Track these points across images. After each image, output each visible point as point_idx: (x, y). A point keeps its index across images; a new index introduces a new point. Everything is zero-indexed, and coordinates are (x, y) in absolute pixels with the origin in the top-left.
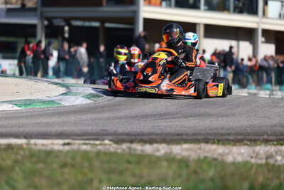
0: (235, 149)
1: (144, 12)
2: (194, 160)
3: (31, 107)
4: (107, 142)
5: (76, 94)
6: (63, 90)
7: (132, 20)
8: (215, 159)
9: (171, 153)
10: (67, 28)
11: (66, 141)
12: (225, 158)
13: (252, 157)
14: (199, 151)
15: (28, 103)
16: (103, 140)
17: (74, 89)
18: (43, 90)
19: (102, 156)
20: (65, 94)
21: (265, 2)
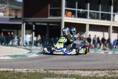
0: (86, 72)
1: (65, 19)
3: (16, 58)
4: (42, 70)
5: (33, 53)
6: (29, 51)
7: (60, 23)
8: (78, 75)
9: (63, 73)
10: (34, 26)
11: (28, 69)
12: (81, 75)
13: (90, 75)
14: (73, 73)
15: (15, 56)
16: (40, 69)
17: (33, 51)
18: (21, 51)
19: (38, 74)
20: (29, 53)
21: (114, 15)
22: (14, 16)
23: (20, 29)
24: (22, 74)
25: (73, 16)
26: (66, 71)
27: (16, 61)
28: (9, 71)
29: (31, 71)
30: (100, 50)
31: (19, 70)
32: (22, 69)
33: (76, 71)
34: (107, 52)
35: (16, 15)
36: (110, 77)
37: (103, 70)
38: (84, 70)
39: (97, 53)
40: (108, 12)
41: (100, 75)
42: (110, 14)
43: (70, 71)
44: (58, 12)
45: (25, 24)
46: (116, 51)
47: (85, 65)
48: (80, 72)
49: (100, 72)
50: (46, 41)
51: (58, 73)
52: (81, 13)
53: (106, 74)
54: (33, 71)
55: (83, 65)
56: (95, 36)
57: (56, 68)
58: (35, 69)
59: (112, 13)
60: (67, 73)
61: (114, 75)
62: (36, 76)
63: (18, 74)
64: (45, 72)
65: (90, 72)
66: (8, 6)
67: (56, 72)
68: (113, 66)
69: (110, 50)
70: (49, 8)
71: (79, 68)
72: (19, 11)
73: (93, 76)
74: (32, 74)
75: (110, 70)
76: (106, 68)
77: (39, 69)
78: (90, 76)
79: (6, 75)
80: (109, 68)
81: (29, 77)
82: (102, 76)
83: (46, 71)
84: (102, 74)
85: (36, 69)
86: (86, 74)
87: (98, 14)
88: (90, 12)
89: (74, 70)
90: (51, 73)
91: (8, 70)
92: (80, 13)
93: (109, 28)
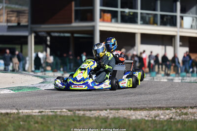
0: (138, 112)
1: (100, 26)
2: (111, 119)
3: (22, 91)
4: (64, 110)
5: (49, 82)
6: (42, 80)
7: (91, 32)
8: (125, 118)
9: (100, 115)
10: (48, 38)
11: (41, 110)
12: (130, 117)
13: (146, 117)
14: (116, 114)
15: (19, 88)
16: (62, 109)
17: (48, 80)
18: (29, 80)
19: (59, 117)
20: (43, 83)
21: (182, 18)
22: (14, 23)
23: (26, 43)
24: (33, 118)
25: (113, 20)
26: (104, 111)
27: (21, 97)
28: (11, 114)
29: (46, 113)
30: (159, 75)
31: (27, 111)
32: (32, 110)
33: (121, 111)
34: (172, 80)
35: (19, 20)
36: (179, 120)
37: (167, 109)
38: (135, 109)
39: (156, 80)
40: (172, 12)
41: (162, 117)
42: (176, 16)
43: (112, 111)
44: (89, 15)
45: (33, 35)
46: (187, 76)
47: (136, 101)
48: (129, 113)
49: (162, 112)
50: (70, 63)
51: (92, 115)
52: (127, 14)
53: (173, 116)
54: (51, 113)
55: (132, 102)
56: (151, 52)
57: (88, 107)
58: (53, 109)
59: (178, 14)
60: (107, 116)
61: (185, 116)
62: (55, 121)
63: (25, 117)
64: (69, 113)
65: (145, 112)
66: (5, 5)
67: (88, 114)
68: (183, 101)
69: (177, 75)
70: (73, 8)
71: (127, 106)
72: (23, 14)
73: (150, 119)
74: (48, 117)
75: (177, 109)
76: (172, 106)
77: (59, 109)
78: (145, 119)
79: (6, 120)
80: (177, 106)
81: (43, 122)
82: (165, 119)
83: (72, 113)
84: (165, 116)
85: (55, 109)
86: (139, 115)
87: (155, 16)
88: (141, 13)
89: (118, 109)
90: (80, 115)
91: (8, 111)
92: (126, 16)
93: (173, 39)
